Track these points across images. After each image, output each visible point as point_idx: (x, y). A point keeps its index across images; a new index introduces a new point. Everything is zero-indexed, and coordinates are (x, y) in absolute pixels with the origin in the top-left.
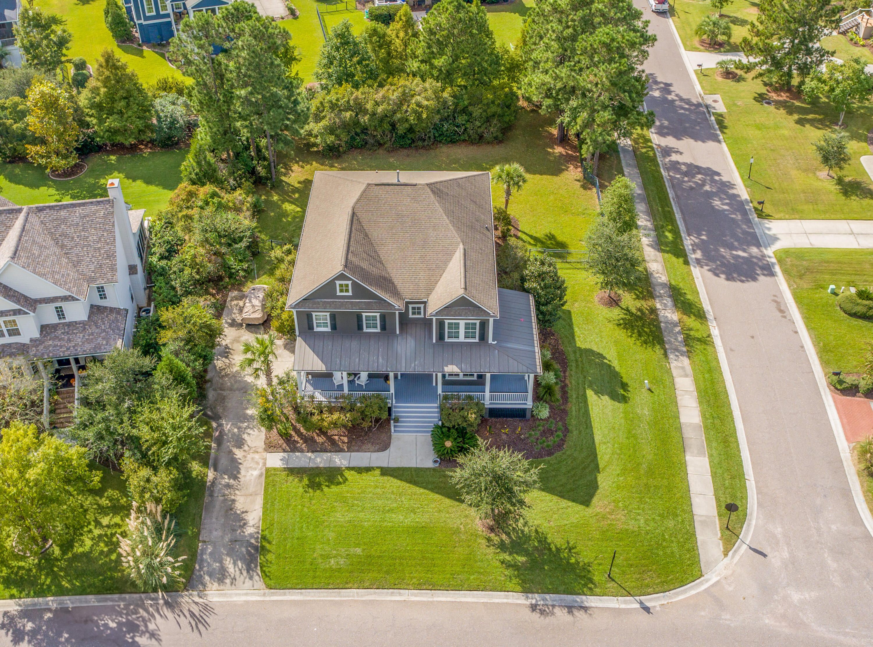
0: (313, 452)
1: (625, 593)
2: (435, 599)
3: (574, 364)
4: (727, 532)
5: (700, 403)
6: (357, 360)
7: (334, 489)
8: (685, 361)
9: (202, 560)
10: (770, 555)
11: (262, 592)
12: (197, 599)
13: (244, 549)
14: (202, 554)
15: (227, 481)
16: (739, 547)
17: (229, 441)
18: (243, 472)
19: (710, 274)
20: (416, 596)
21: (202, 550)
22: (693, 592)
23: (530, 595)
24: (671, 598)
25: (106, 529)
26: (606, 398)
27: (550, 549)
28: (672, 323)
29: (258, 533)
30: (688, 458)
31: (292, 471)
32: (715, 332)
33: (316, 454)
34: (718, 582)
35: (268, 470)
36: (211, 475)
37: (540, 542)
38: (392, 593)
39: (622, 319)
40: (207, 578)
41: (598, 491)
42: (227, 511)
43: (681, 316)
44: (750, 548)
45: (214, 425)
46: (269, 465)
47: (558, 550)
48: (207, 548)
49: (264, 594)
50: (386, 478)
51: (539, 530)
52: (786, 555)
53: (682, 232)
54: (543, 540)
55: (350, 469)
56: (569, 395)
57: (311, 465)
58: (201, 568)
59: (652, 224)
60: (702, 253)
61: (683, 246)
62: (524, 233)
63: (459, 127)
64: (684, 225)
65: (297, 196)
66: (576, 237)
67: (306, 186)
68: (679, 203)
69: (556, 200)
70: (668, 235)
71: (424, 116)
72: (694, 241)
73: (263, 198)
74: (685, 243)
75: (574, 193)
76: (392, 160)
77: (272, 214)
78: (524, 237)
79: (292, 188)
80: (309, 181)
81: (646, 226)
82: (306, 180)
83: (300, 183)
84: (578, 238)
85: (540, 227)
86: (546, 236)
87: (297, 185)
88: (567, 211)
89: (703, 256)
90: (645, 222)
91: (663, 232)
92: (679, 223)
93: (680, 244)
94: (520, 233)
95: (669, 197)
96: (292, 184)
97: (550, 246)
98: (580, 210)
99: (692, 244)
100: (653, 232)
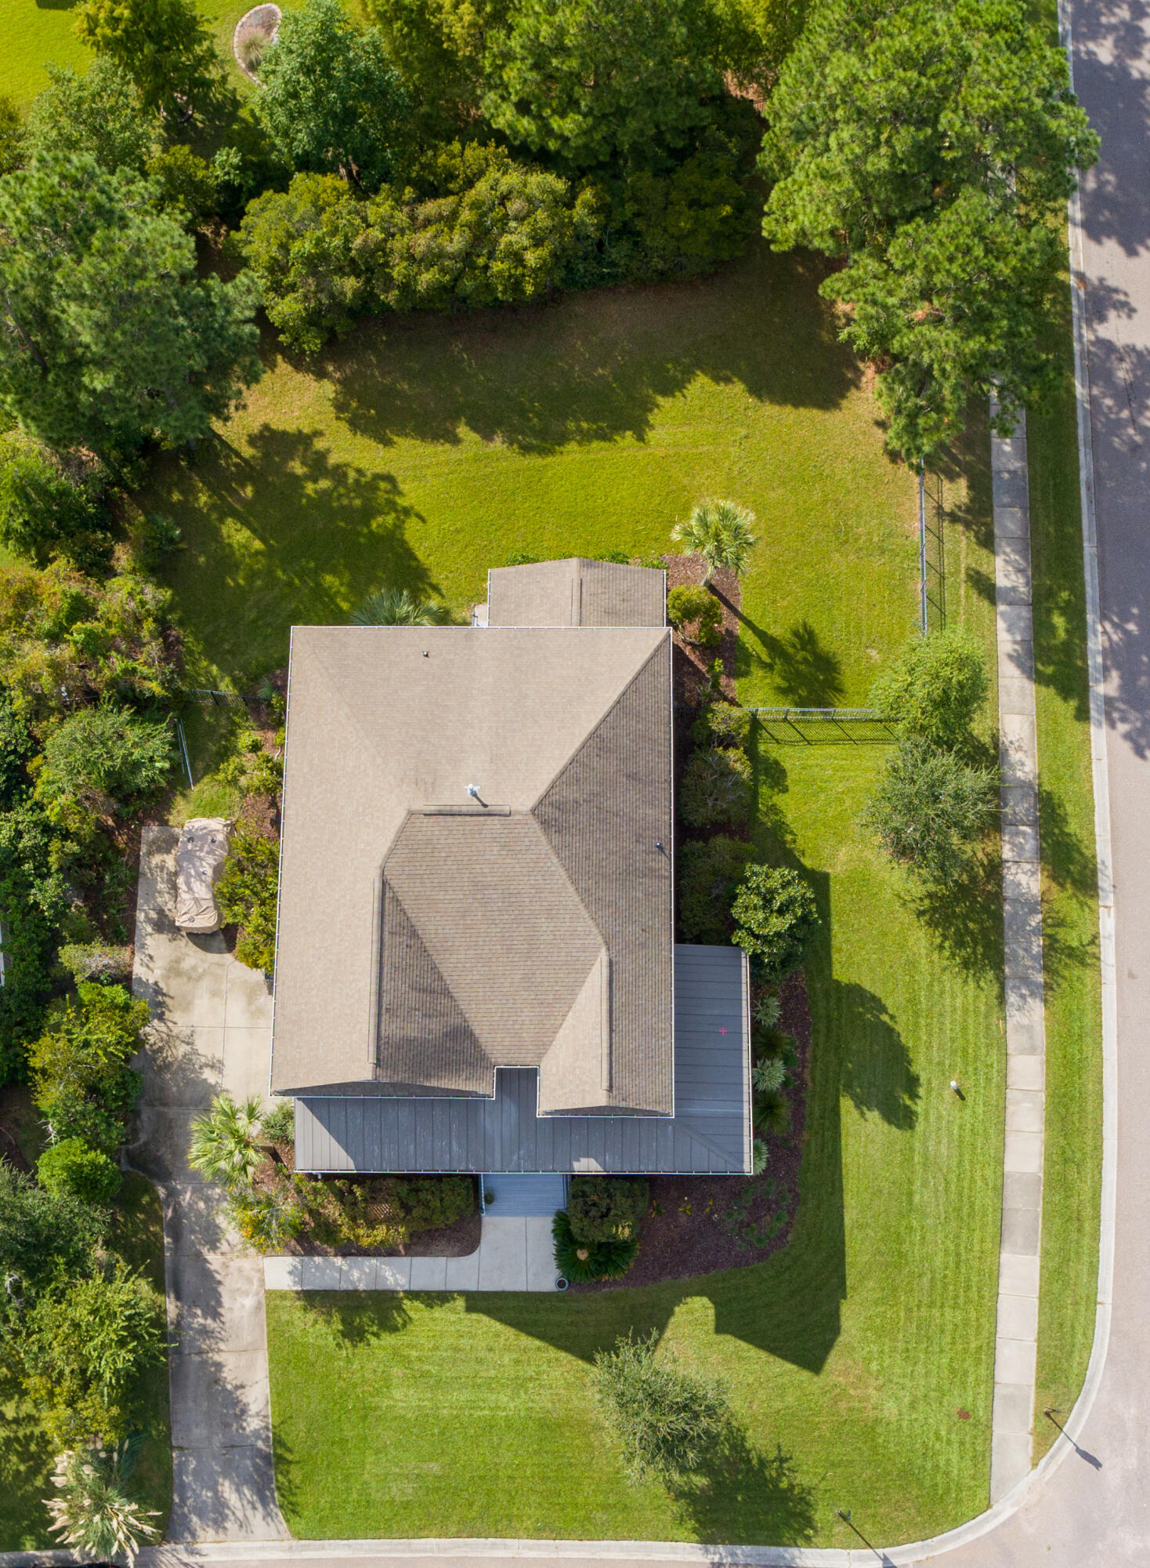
0: (344, 1255)
1: (863, 1543)
2: (562, 1555)
3: (822, 1027)
4: (1046, 1421)
5: (1049, 1122)
6: (412, 1147)
7: (388, 1339)
8: (1037, 1010)
9: (183, 1487)
10: (1106, 1464)
11: (286, 1543)
12: (185, 1558)
13: (248, 1462)
14: (181, 1475)
15: (201, 1320)
16: (1059, 1449)
17: (193, 1232)
18: (226, 1300)
19: (1126, 747)
20: (531, 1549)
21: (180, 1464)
22: (970, 1537)
23: (711, 1548)
24: (933, 1548)
25: (14, 1426)
26: (874, 1116)
27: (749, 1461)
28: (1027, 902)
29: (267, 1429)
30: (1005, 1257)
31: (312, 1298)
32: (1107, 924)
33: (350, 1259)
34: (1013, 1517)
35: (270, 1295)
36: (172, 1307)
37: (733, 1447)
38: (493, 1544)
39: (930, 896)
40: (195, 1519)
41: (840, 1339)
42: (209, 1387)
43: (1048, 882)
44: (1078, 1450)
45: (162, 1192)
46: (269, 1286)
47: (762, 1463)
48: (187, 1460)
49: (290, 1549)
50: (474, 1316)
51: (734, 1423)
52: (1133, 1463)
53: (1089, 607)
54: (738, 1445)
55: (413, 1295)
56: (807, 1112)
57: (344, 1286)
58: (183, 1500)
59: (1027, 584)
60: (1122, 678)
61: (1084, 658)
62: (749, 624)
63: (612, 264)
64: (1096, 581)
65: (249, 491)
66: (859, 633)
67: (266, 456)
68: (1098, 503)
69: (826, 501)
70: (1059, 621)
71: (529, 289)
72: (1110, 639)
73: (176, 497)
74: (1091, 645)
75: (867, 477)
76: (457, 347)
77: (202, 559)
78: (749, 640)
79: (236, 460)
80: (273, 433)
81: (1014, 589)
82: (266, 427)
83: (252, 441)
84: (864, 639)
85: (785, 603)
86: (796, 634)
87: (248, 452)
88: (846, 542)
89: (1122, 688)
90: (1013, 577)
91: (1049, 611)
92: (1087, 577)
93: (1078, 654)
94: (741, 623)
95: (1079, 483)
96: (235, 445)
97: (802, 667)
98: (876, 539)
99: (1104, 649)
100: (1025, 613)
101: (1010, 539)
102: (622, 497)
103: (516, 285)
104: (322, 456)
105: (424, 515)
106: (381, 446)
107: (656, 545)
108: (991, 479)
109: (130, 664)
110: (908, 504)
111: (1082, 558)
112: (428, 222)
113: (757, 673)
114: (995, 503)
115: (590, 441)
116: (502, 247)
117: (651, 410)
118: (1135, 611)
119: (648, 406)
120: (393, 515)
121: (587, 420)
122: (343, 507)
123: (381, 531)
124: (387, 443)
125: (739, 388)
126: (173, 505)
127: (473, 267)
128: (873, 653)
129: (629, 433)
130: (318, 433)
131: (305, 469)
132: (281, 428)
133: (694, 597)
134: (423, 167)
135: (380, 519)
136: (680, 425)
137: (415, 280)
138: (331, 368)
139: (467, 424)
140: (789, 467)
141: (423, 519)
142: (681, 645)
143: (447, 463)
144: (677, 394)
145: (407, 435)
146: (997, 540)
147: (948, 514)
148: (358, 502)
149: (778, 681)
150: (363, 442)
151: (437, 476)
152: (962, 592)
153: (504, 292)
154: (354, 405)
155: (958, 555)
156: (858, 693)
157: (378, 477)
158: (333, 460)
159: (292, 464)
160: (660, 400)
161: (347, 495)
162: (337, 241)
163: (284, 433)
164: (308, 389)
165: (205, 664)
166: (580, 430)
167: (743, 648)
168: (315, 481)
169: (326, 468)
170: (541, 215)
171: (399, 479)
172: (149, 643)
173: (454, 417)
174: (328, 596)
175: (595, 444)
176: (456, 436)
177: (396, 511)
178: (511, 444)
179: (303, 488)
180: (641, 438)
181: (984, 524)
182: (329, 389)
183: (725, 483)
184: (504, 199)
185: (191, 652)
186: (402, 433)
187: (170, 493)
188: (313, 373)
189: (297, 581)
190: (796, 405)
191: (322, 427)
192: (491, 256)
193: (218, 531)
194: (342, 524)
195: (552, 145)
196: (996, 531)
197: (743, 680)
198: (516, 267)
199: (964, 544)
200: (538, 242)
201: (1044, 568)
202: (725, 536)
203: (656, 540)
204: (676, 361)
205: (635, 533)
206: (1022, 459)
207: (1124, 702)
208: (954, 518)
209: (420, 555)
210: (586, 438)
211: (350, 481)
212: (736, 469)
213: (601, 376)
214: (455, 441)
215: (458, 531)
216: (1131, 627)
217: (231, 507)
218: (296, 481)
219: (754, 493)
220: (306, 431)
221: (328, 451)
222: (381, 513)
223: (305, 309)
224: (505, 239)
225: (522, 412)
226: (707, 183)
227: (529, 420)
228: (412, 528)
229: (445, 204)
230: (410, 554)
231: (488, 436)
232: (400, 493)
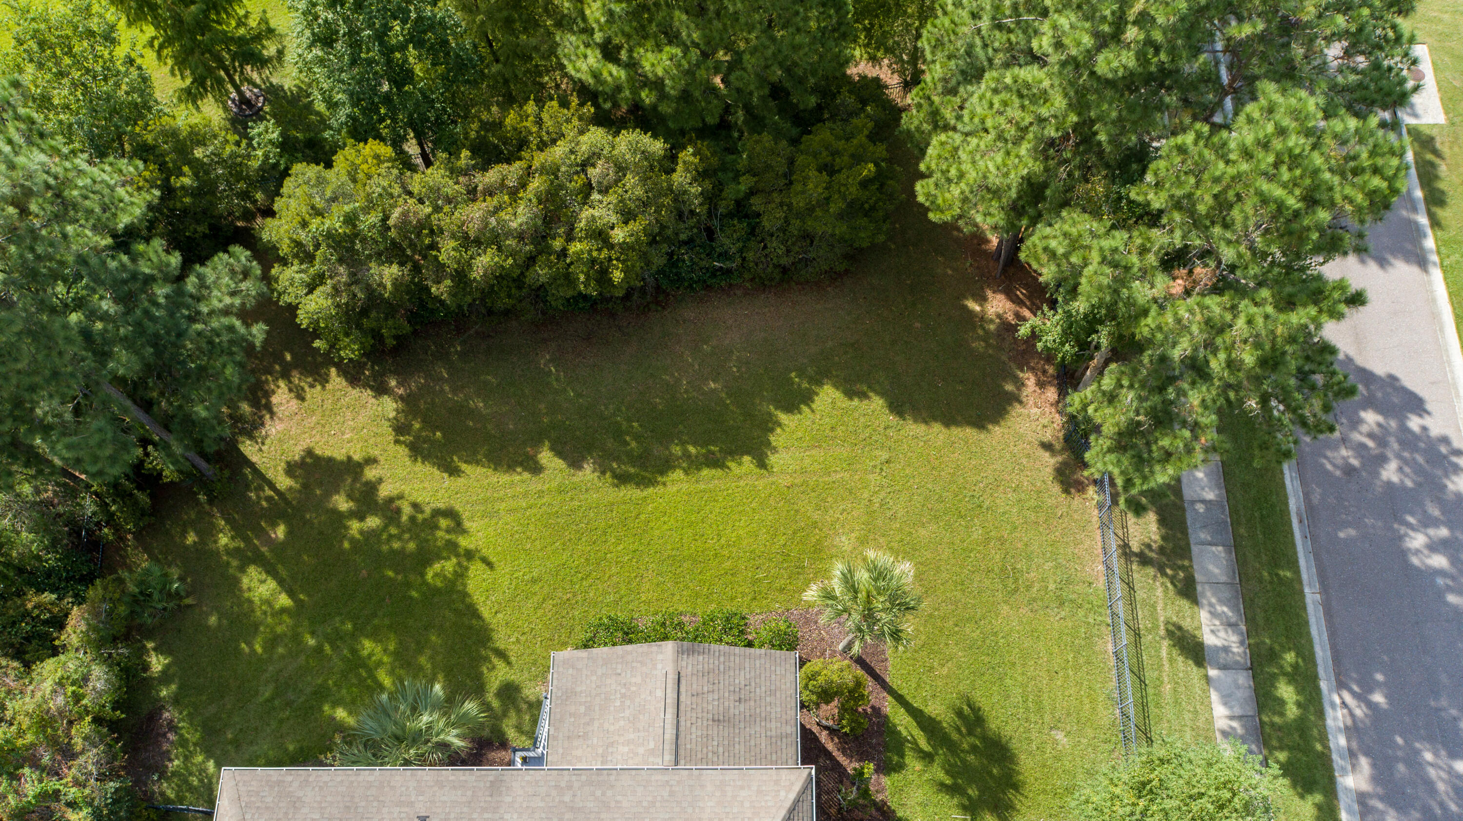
53: (1321, 671)
59: (1242, 643)
60: (1374, 766)
61: (1324, 738)
62: (901, 700)
63: (724, 256)
64: (1325, 636)
65: (280, 532)
66: (1040, 709)
67: (306, 486)
68: (1314, 539)
69: (987, 540)
70: (1286, 692)
71: (617, 276)
72: (1352, 714)
73: (191, 538)
74: (1330, 722)
75: (1036, 509)
76: (544, 359)
77: (213, 620)
78: (902, 721)
79: (269, 492)
80: (318, 459)
81: (1226, 649)
82: (309, 452)
83: (291, 469)
84: (1047, 718)
85: (945, 671)
86: (959, 713)
87: (284, 482)
88: (1016, 590)
89: (1375, 779)
90: (1222, 634)
91: (1273, 677)
92: (1314, 631)
93: (1315, 732)
94: (890, 698)
95: (1289, 514)
96: (270, 475)
97: (971, 758)
98: (1052, 586)
99: (1347, 728)
100: (1243, 679)
101: (1214, 584)
102: (739, 537)
103: (602, 275)
104: (372, 487)
105: (493, 559)
106: (446, 475)
107: (782, 597)
108: (1184, 510)
109: (53, 784)
110: (1088, 542)
111: (1304, 608)
112: (489, 192)
113: (914, 764)
114: (1192, 541)
115: (699, 469)
116: (582, 224)
117: (772, 430)
118: (1379, 677)
119: (768, 425)
120: (454, 560)
121: (695, 444)
122: (392, 551)
123: (439, 584)
124: (454, 472)
125: (877, 403)
126: (186, 548)
127: (548, 250)
128: (1060, 736)
129: (747, 459)
130: (371, 461)
131: (351, 504)
132: (328, 453)
133: (835, 678)
134: (484, 125)
135: (437, 567)
136: (809, 448)
137: (470, 265)
138: (393, 383)
139: (552, 449)
140: (941, 500)
141: (489, 565)
142: (815, 729)
143: (525, 495)
144: (804, 408)
145: (477, 463)
146: (1199, 588)
147: (1136, 555)
148: (412, 546)
149: (941, 776)
150: (426, 471)
151: (511, 511)
152: (1164, 653)
153: (586, 284)
154: (417, 426)
155: (1154, 606)
156: (1044, 791)
157: (438, 513)
158: (385, 491)
159: (336, 497)
160: (783, 417)
161: (399, 538)
162: (373, 218)
163: (330, 460)
164: (364, 406)
165: (200, 758)
166: (687, 455)
167: (895, 733)
168: (362, 519)
169: (376, 503)
170: (631, 180)
171: (465, 516)
172: (82, 752)
173: (537, 442)
174: (365, 666)
175: (705, 472)
176: (536, 462)
177: (457, 555)
178: (603, 473)
179: (347, 528)
180: (762, 464)
181: (1182, 568)
182: (389, 406)
183: (864, 518)
184: (585, 164)
185: (183, 743)
186: (472, 460)
187: (184, 534)
188: (372, 388)
189: (327, 648)
190: (949, 421)
191: (375, 452)
192: (570, 238)
193: (237, 581)
194: (390, 574)
195: (647, 97)
196: (1198, 577)
197: (895, 776)
198: (599, 250)
199: (1159, 592)
200: (627, 216)
201: (1261, 621)
202: (879, 603)
203: (782, 590)
204: (801, 373)
205: (755, 582)
206: (1219, 488)
207: (1381, 799)
208: (1144, 560)
209: (485, 612)
210: (694, 465)
211: (404, 518)
212: (876, 500)
213: (713, 391)
214: (536, 469)
215: (534, 581)
216: (1378, 698)
217: (256, 550)
218: (338, 519)
219: (900, 530)
220: (357, 457)
221: (380, 480)
222: (439, 557)
223: (338, 306)
224: (586, 213)
225: (618, 434)
226: (841, 144)
227: (627, 444)
228: (477, 575)
229: (512, 171)
230: (473, 612)
231: (575, 464)
232: (464, 532)
